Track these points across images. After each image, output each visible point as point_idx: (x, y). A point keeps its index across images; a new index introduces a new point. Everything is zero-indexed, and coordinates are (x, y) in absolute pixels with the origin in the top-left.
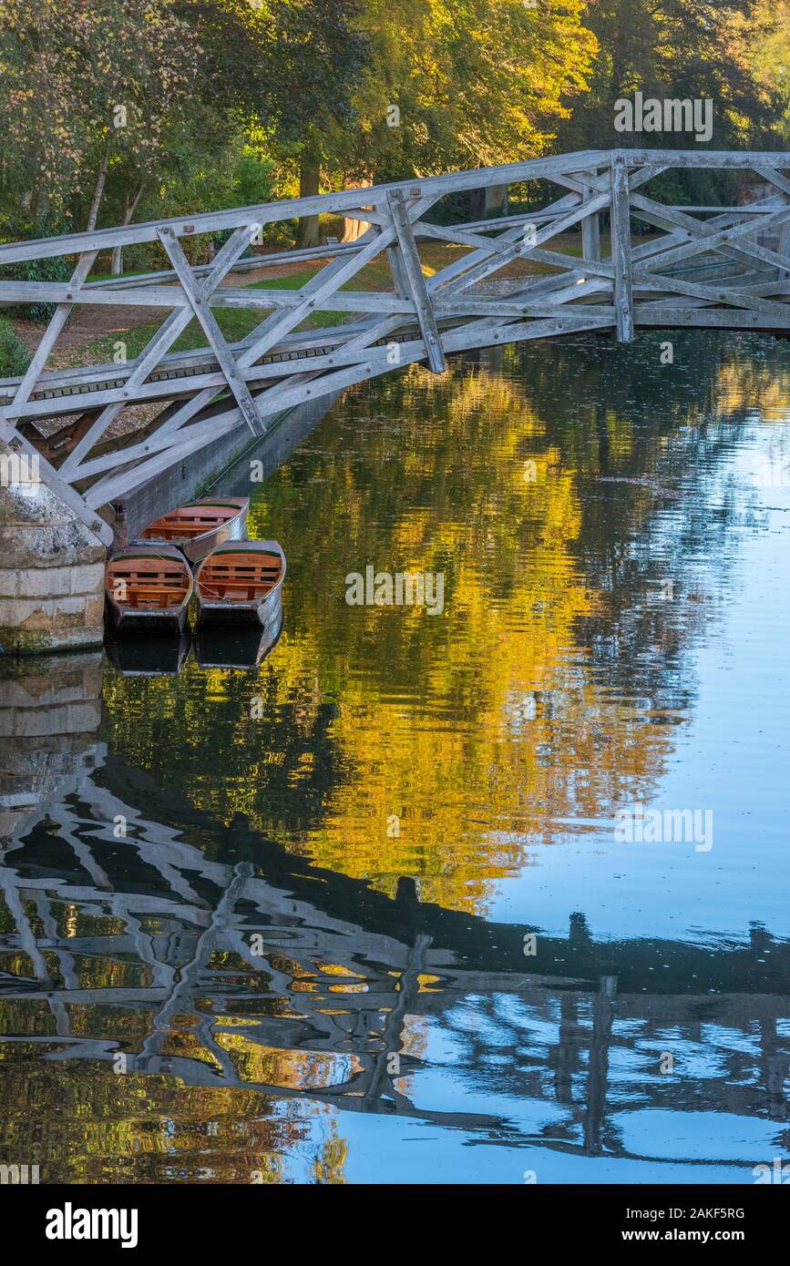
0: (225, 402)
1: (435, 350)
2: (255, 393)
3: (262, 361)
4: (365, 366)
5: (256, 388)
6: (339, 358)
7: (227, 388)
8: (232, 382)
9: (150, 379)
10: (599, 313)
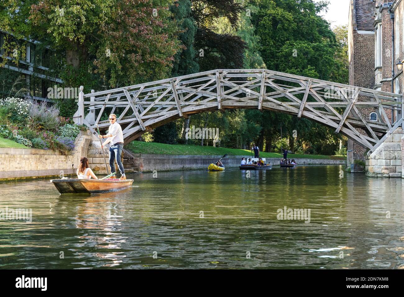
0: (137, 124)
1: (180, 111)
2: (144, 122)
3: (145, 115)
4: (165, 116)
5: (144, 120)
6: (160, 114)
7: (138, 121)
8: (138, 120)
9: (122, 119)
10: (214, 103)
